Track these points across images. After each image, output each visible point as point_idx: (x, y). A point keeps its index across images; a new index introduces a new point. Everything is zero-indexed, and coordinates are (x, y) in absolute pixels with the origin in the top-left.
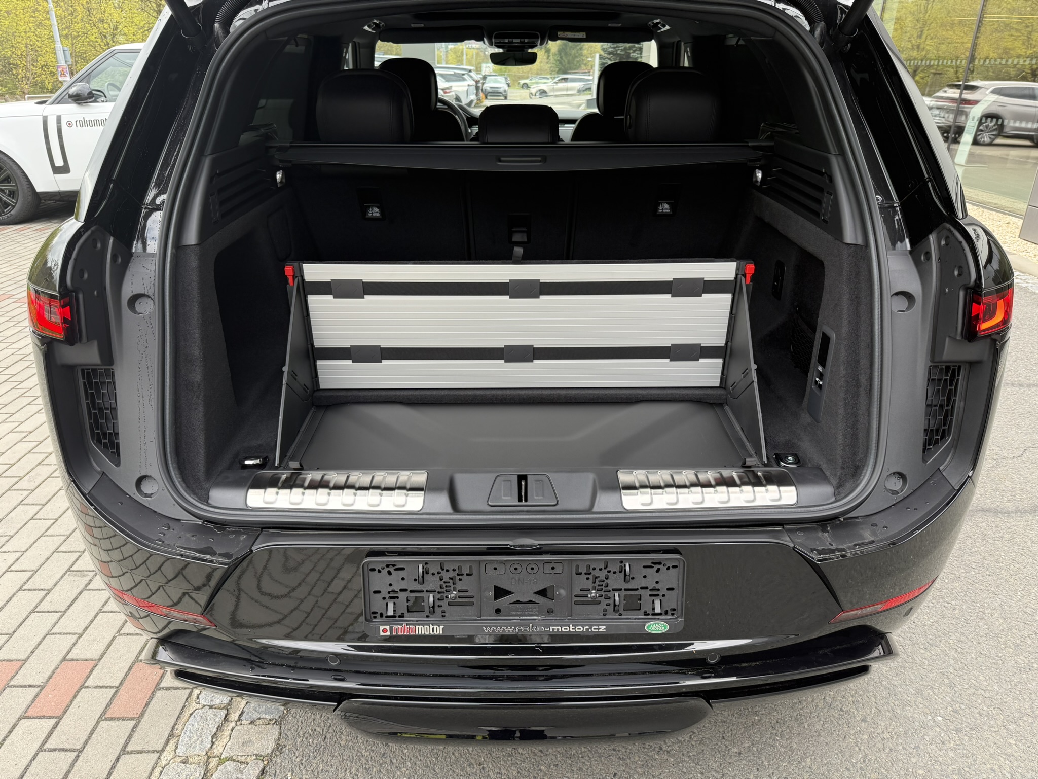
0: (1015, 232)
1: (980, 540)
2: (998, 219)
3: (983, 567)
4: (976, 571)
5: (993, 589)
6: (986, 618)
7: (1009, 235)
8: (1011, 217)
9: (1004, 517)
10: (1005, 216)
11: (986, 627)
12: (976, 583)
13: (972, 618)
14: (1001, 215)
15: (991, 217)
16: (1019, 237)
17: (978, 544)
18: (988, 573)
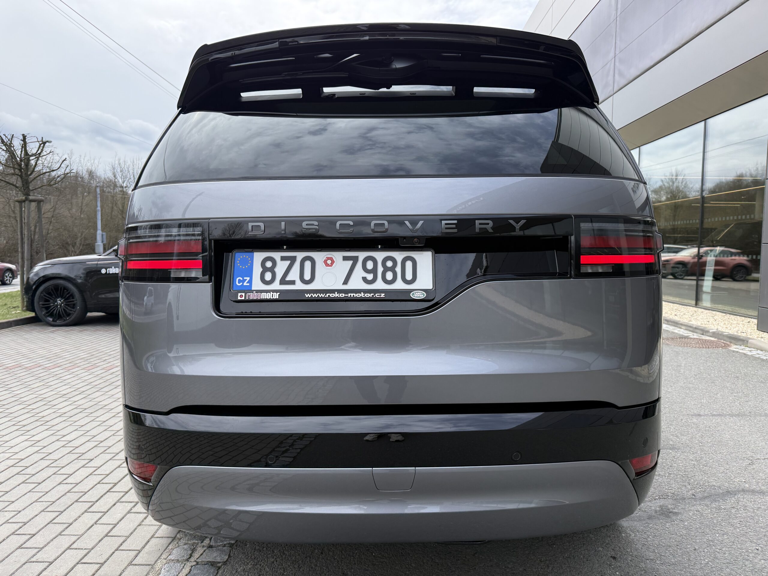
0: (754, 327)
1: (742, 510)
2: (741, 320)
3: (746, 527)
4: (741, 529)
5: (755, 541)
6: (751, 560)
7: (750, 328)
8: (750, 319)
9: (761, 495)
10: (746, 318)
11: (751, 565)
12: (741, 537)
13: (739, 559)
14: (743, 318)
15: (736, 319)
16: (757, 329)
17: (741, 512)
18: (750, 530)
